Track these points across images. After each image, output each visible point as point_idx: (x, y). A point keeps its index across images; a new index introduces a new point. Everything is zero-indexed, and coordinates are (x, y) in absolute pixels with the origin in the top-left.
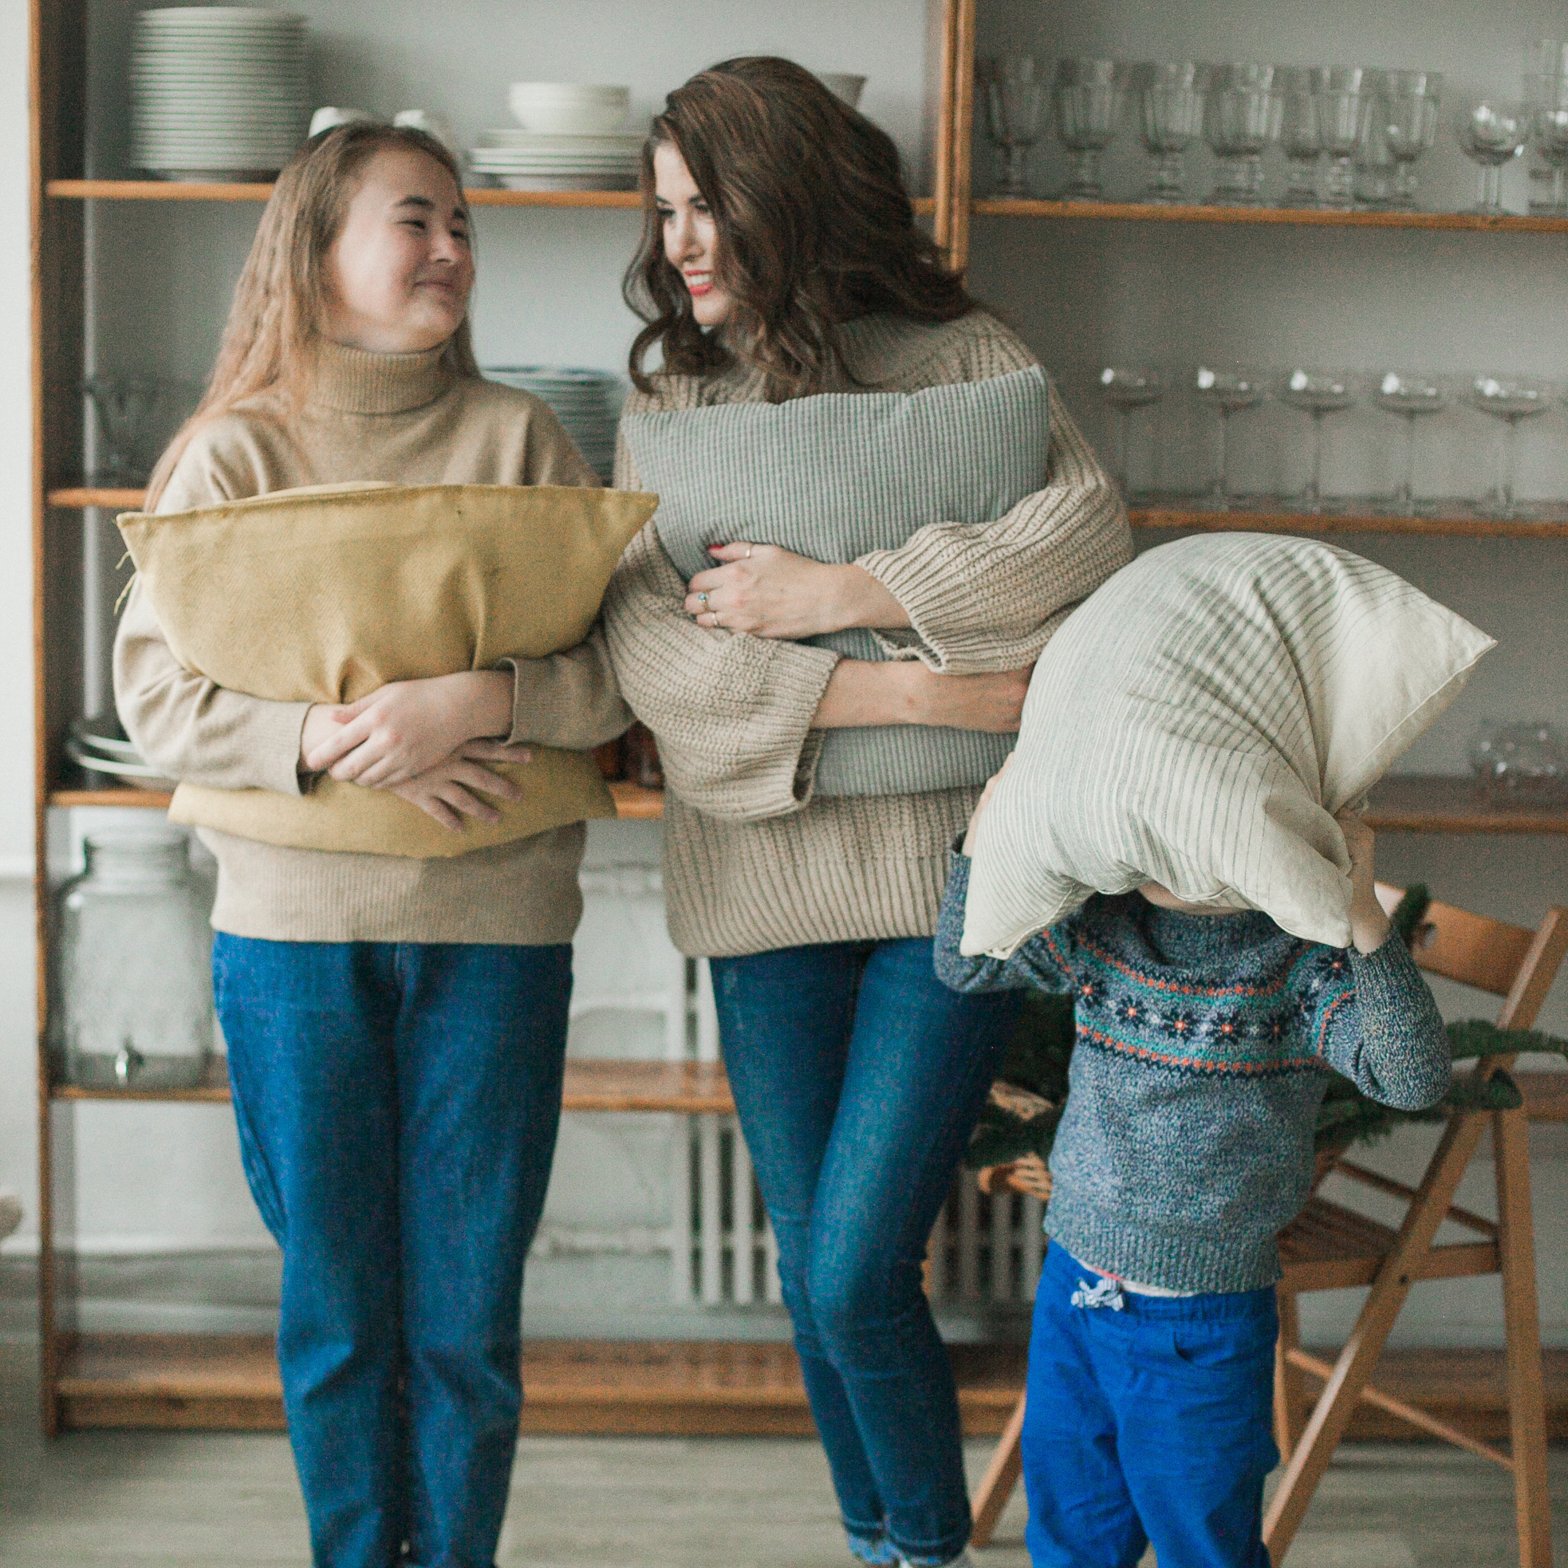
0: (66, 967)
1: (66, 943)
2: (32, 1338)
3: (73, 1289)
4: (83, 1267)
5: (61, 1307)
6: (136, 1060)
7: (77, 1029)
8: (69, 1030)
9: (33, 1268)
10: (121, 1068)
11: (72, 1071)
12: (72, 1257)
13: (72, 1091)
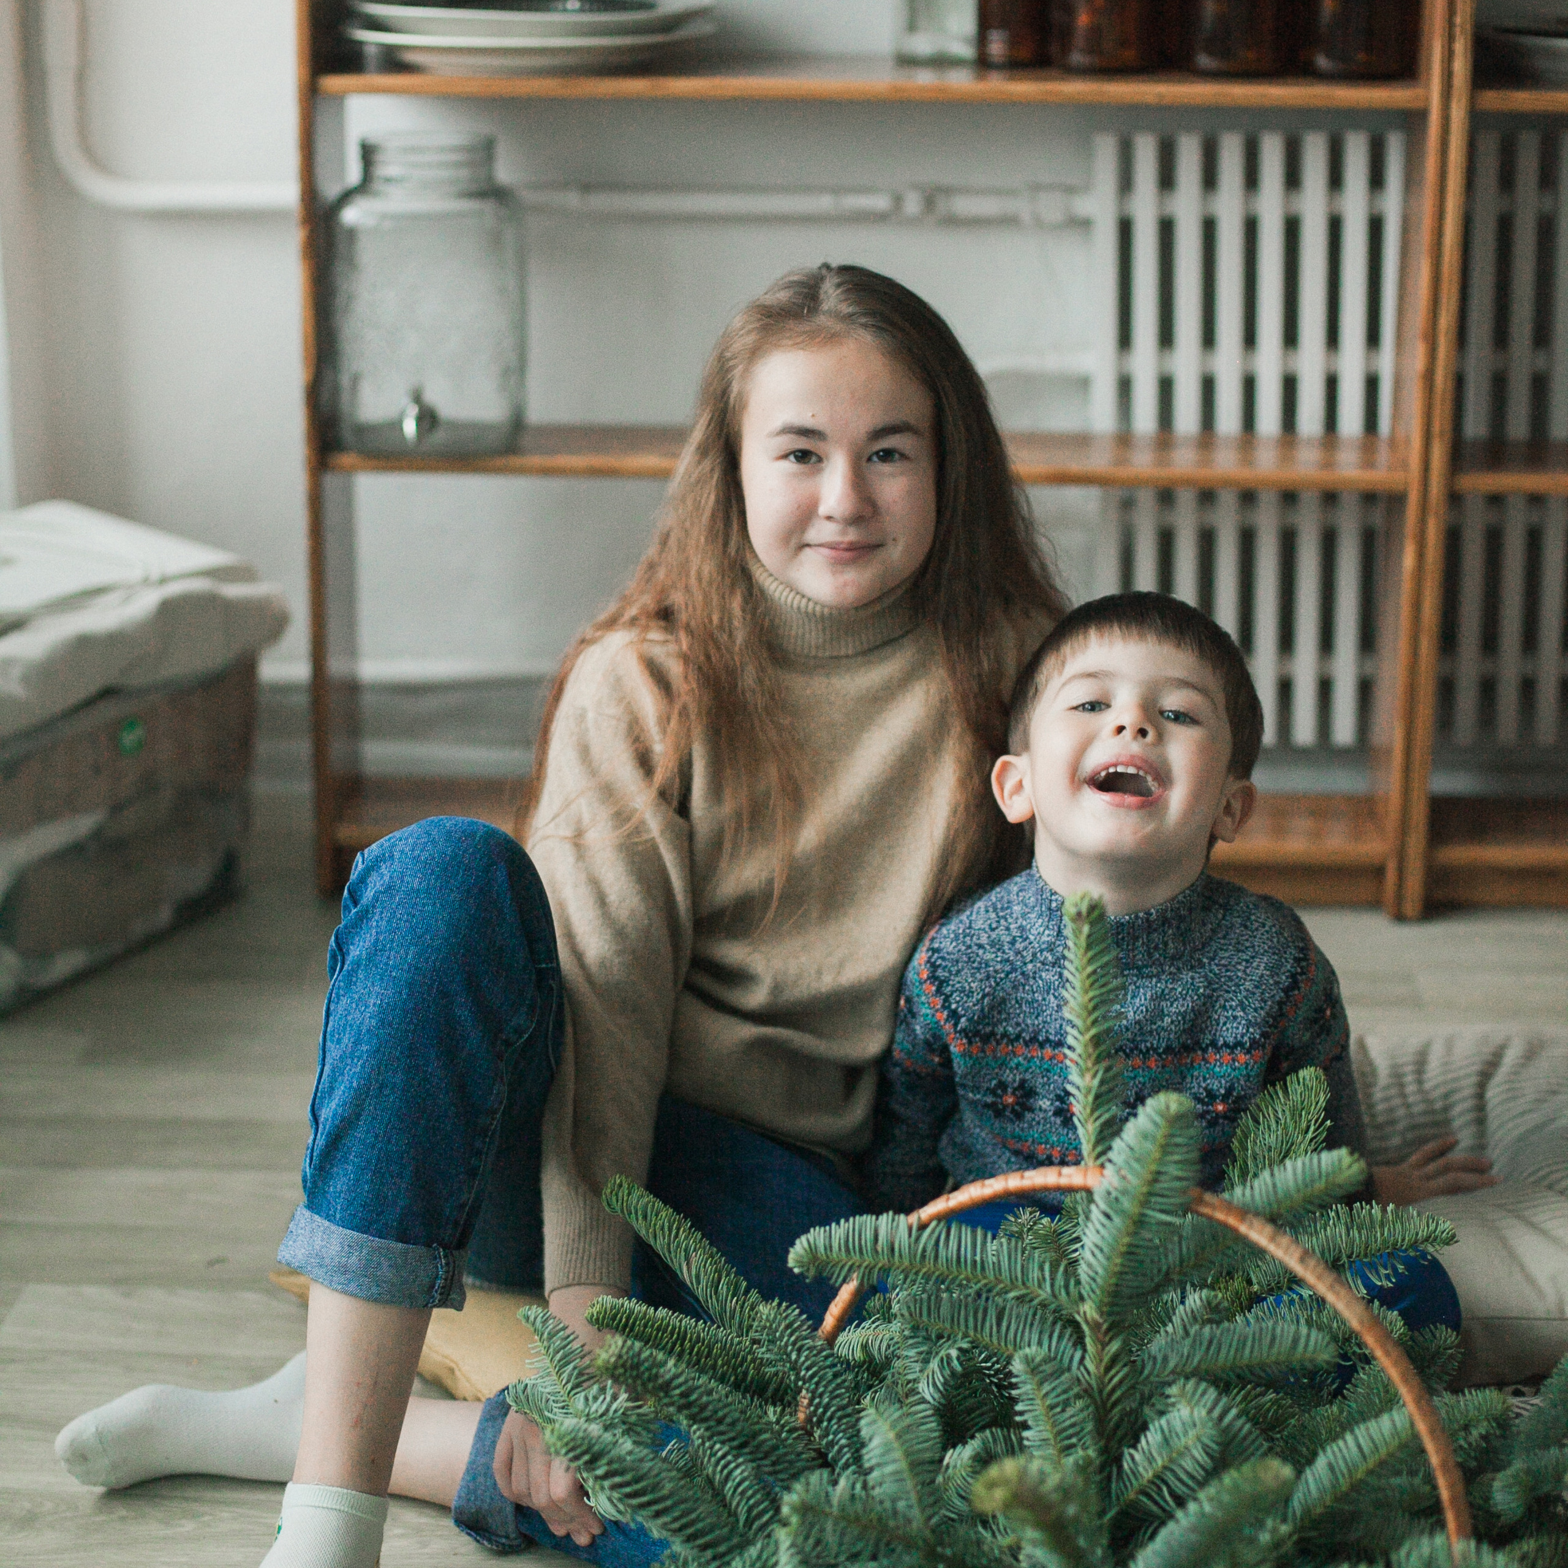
0: (340, 300)
1: (340, 267)
2: (303, 788)
3: (354, 729)
4: (368, 700)
5: (337, 748)
6: (428, 418)
7: (356, 380)
8: (345, 380)
9: (302, 701)
10: (410, 427)
11: (347, 435)
12: (353, 687)
13: (346, 459)
